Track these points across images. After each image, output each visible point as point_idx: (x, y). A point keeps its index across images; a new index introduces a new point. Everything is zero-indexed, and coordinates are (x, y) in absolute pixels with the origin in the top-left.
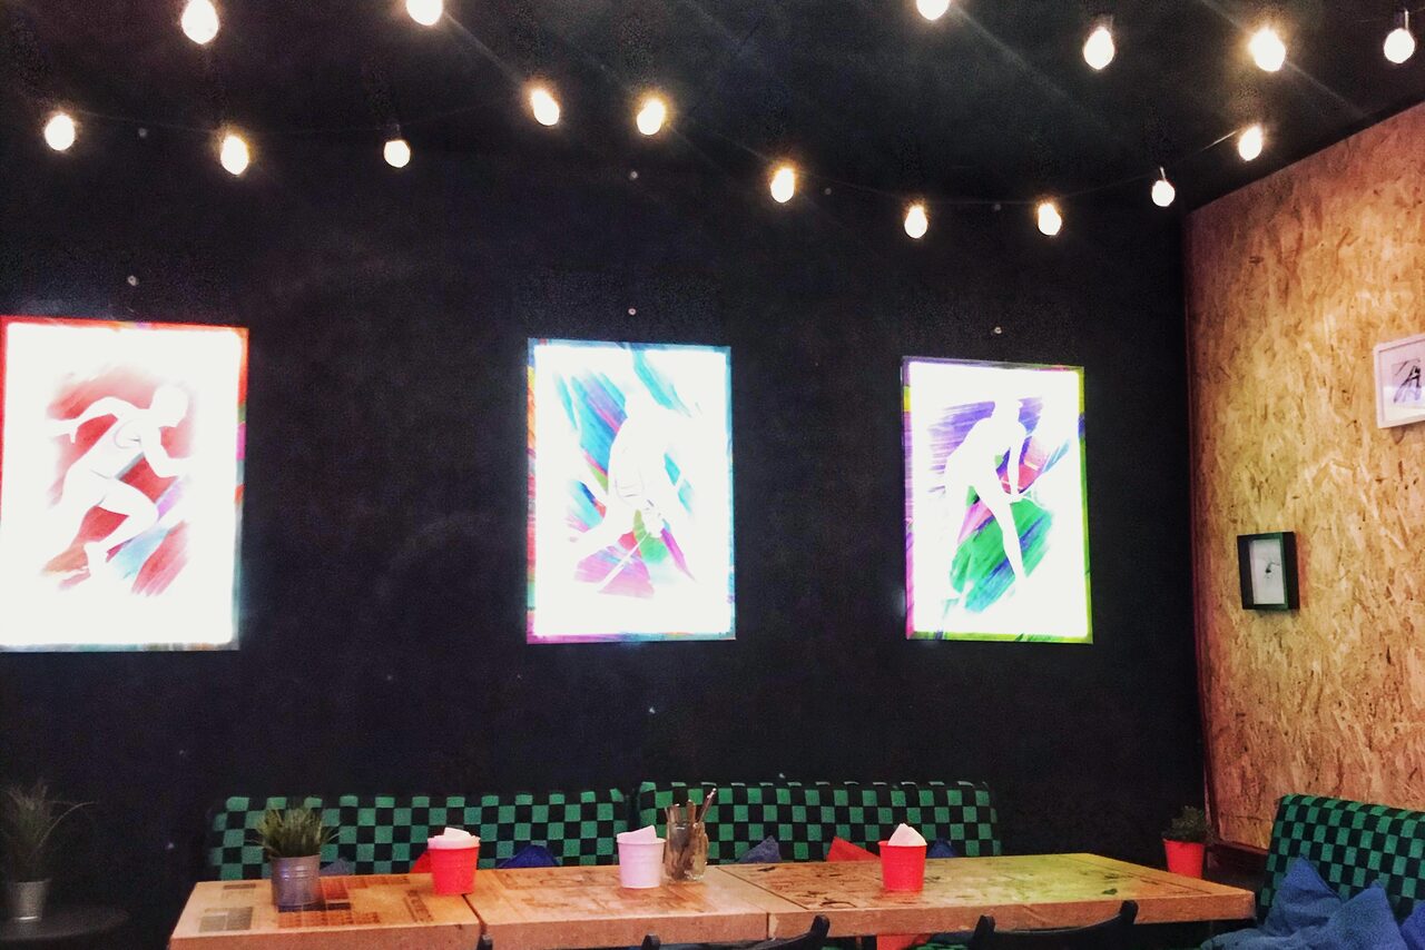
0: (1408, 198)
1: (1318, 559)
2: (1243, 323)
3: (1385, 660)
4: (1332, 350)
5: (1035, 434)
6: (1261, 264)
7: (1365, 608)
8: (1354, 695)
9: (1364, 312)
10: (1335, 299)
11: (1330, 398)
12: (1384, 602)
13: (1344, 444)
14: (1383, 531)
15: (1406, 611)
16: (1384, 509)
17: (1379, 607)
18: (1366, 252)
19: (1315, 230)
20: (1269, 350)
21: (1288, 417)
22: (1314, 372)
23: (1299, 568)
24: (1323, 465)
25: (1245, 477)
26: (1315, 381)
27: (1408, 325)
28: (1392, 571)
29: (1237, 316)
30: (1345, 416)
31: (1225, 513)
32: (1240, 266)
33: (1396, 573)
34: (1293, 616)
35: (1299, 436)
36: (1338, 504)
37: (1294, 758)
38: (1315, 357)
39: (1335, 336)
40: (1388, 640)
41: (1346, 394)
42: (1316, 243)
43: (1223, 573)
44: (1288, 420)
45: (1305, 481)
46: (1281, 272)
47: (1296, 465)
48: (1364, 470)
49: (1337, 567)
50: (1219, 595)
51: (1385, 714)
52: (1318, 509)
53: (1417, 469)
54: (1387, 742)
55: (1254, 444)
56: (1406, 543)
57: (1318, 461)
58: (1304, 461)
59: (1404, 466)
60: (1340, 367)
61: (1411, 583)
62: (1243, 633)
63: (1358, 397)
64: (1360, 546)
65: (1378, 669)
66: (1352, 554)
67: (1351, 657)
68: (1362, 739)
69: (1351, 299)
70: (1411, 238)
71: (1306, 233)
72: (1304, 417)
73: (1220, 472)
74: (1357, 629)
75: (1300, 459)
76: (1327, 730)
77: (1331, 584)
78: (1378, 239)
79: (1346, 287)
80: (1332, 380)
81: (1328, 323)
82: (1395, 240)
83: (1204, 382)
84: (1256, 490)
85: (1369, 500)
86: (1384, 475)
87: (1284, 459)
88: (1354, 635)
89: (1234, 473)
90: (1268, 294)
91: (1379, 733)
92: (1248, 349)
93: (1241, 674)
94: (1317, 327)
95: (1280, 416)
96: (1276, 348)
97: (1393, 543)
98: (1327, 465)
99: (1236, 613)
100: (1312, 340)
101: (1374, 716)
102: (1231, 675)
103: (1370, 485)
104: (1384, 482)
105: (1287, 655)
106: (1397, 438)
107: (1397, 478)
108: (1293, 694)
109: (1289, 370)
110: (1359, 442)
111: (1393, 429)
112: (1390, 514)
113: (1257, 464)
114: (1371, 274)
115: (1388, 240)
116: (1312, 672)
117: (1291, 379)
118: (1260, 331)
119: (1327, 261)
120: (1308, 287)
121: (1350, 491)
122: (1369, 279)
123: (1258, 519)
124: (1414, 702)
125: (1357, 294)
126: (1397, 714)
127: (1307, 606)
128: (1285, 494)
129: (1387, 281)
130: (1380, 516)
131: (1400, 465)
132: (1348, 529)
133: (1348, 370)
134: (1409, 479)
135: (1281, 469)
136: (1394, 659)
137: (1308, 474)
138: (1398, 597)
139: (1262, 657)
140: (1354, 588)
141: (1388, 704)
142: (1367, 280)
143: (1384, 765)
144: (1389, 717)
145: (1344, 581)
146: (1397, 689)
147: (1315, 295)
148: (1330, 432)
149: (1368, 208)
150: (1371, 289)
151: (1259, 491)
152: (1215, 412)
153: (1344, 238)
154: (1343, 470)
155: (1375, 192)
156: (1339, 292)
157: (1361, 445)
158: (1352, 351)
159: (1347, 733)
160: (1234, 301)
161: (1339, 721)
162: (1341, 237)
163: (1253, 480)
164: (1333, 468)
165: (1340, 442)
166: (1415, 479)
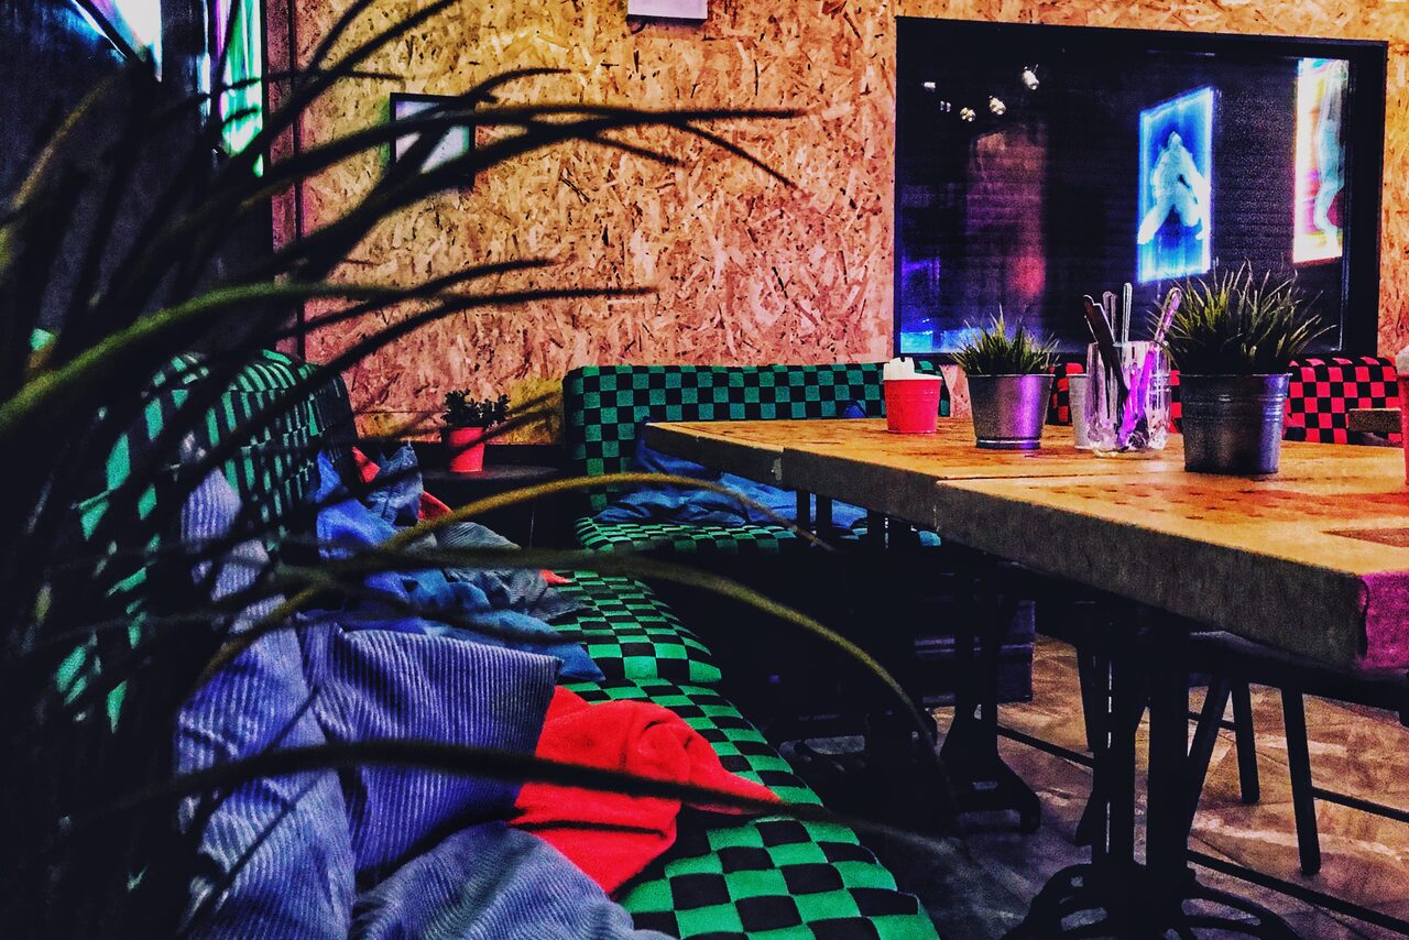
3: (599, 242)
7: (575, 190)
12: (603, 186)
13: (556, 20)
15: (633, 196)
17: (595, 190)
23: (477, 140)
24: (522, 35)
28: (616, 157)
34: (461, 193)
40: (605, 222)
45: (491, 49)
47: (477, 29)
48: (586, 52)
54: (598, 317)
57: (514, 31)
58: (490, 26)
59: (641, 58)
61: (642, 169)
65: (591, 252)
67: (552, 237)
74: (563, 211)
75: (484, 21)
77: (524, 162)
86: (613, 60)
87: (456, 18)
98: (526, 38)
103: (593, 67)
104: (614, 69)
105: (448, 232)
106: (635, 29)
107: (631, 66)
110: (579, 22)
111: (632, 17)
116: (490, 252)
124: (637, 279)
131: (636, 56)
134: (647, 70)
135: (450, 29)
136: (612, 241)
137: (496, 41)
138: (624, 181)
143: (591, 342)
145: (546, 161)
146: (615, 269)
151: (410, 48)
154: (553, 46)
157: (582, 26)
164: (538, 42)
165: (550, 15)
166: (656, 70)
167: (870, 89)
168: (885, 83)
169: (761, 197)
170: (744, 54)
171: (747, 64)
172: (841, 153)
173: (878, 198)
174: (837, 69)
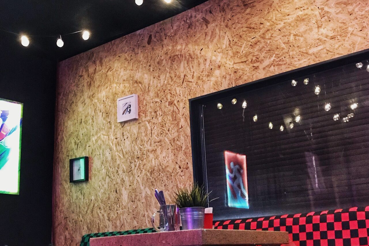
0: (129, 58)
1: (96, 164)
2: (75, 95)
3: (115, 192)
4: (104, 101)
5: (6, 123)
6: (82, 77)
7: (110, 177)
8: (105, 205)
9: (114, 90)
10: (106, 87)
11: (102, 115)
12: (116, 175)
13: (106, 129)
14: (117, 153)
15: (122, 176)
16: (117, 147)
17: (114, 176)
18: (116, 73)
19: (100, 67)
20: (84, 102)
21: (88, 122)
22: (97, 108)
23: (89, 168)
24: (99, 136)
25: (73, 141)
26: (98, 111)
27: (127, 93)
28: (119, 165)
29: (73, 93)
30: (107, 121)
31: (65, 154)
32: (75, 78)
33: (120, 165)
34: (86, 184)
35: (92, 128)
36: (103, 147)
37: (84, 228)
38: (98, 104)
39: (105, 97)
40: (116, 186)
41: (107, 114)
42: (100, 71)
43: (63, 173)
44: (88, 123)
45: (93, 141)
46: (89, 80)
47: (90, 137)
48: (112, 136)
49: (102, 166)
50: (61, 180)
51: (114, 209)
52: (96, 149)
53: (128, 134)
54: (114, 217)
55: (76, 131)
56: (124, 156)
57: (97, 135)
58: (93, 135)
59: (124, 134)
60: (105, 107)
61: (124, 167)
62: (68, 191)
63: (111, 115)
64: (109, 158)
65: (113, 196)
66: (106, 161)
67: (104, 193)
68: (106, 218)
69: (110, 87)
70: (129, 69)
71: (97, 68)
72: (93, 122)
73: (64, 141)
74: (107, 184)
75: (92, 134)
76: (95, 217)
77: (99, 172)
78: (119, 69)
79: (109, 83)
80: (103, 110)
81: (103, 94)
82: (124, 70)
83: (61, 113)
84: (76, 145)
85: (113, 144)
86: (118, 137)
87: (86, 135)
88: (106, 186)
89: (69, 141)
90: (84, 86)
91: (112, 215)
92: (76, 102)
93: (67, 205)
94: (99, 95)
95: (86, 122)
96: (86, 102)
97: (120, 157)
98: (100, 136)
99: (67, 185)
100: (98, 99)
101: (110, 210)
102: (63, 205)
103: (113, 140)
104: (118, 139)
105: (83, 196)
106: (123, 126)
107: (122, 137)
108: (85, 208)
109: (89, 108)
110: (111, 128)
111: (121, 123)
112: (119, 148)
113: (77, 137)
114: (117, 79)
115: (122, 69)
116: (91, 200)
117: (90, 111)
118: (81, 97)
119: (104, 76)
120: (97, 83)
121: (107, 142)
122: (116, 81)
123: (77, 154)
124: (123, 203)
125: (112, 85)
126: (118, 209)
127: (91, 179)
128: (86, 146)
129: (121, 81)
130: (116, 149)
131: (123, 133)
132: (106, 154)
133: (108, 107)
134: (125, 137)
135: (85, 138)
136: (118, 191)
137: (94, 139)
138: (120, 172)
139: (75, 197)
140: (106, 172)
141: (115, 206)
142: (115, 81)
143: (113, 225)
144: (115, 209)
145: (103, 170)
146: (118, 200)
147: (99, 86)
148: (102, 126)
149: (117, 61)
150: (117, 83)
151: (77, 146)
152: (64, 123)
153: (109, 69)
154: (105, 137)
155: (119, 56)
156: (107, 85)
157: (111, 129)
158: (110, 101)
159: (102, 217)
160: (73, 88)
161: (100, 214)
162: (108, 69)
163: (75, 143)
164: (102, 136)
165: (105, 128)
166: (127, 137)
167: (183, 126)
168: (186, 122)
169: (154, 170)
170: (148, 125)
171: (149, 128)
172: (175, 150)
173: (187, 163)
174: (173, 122)
